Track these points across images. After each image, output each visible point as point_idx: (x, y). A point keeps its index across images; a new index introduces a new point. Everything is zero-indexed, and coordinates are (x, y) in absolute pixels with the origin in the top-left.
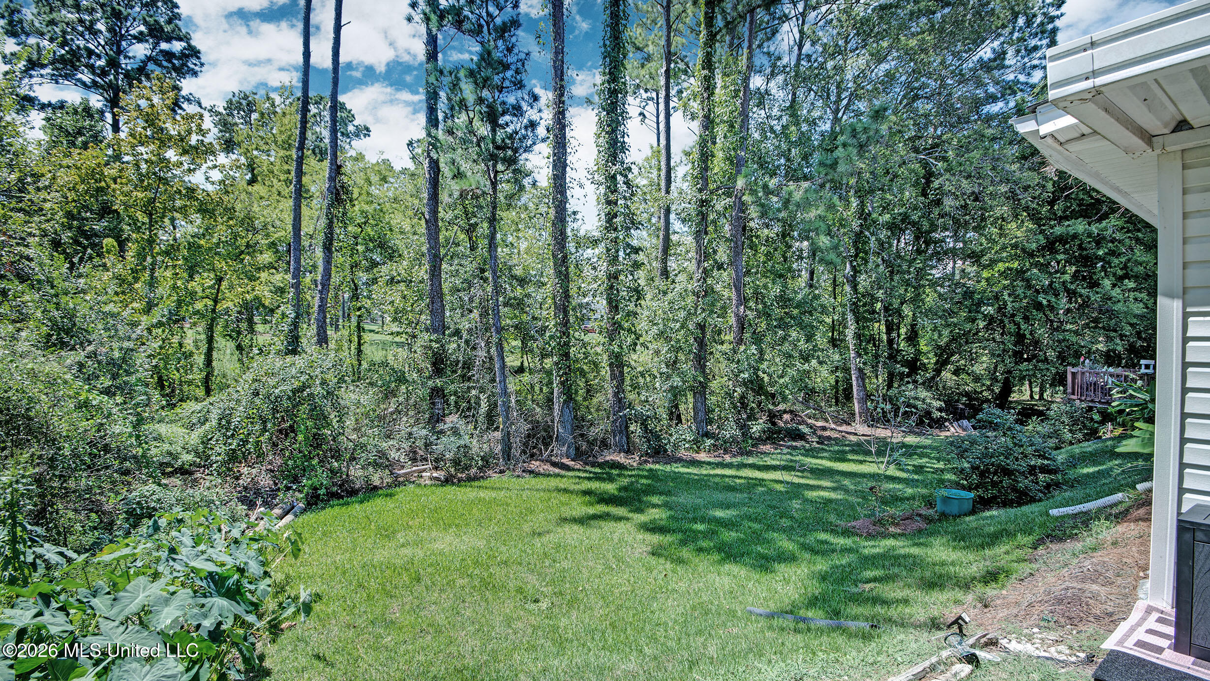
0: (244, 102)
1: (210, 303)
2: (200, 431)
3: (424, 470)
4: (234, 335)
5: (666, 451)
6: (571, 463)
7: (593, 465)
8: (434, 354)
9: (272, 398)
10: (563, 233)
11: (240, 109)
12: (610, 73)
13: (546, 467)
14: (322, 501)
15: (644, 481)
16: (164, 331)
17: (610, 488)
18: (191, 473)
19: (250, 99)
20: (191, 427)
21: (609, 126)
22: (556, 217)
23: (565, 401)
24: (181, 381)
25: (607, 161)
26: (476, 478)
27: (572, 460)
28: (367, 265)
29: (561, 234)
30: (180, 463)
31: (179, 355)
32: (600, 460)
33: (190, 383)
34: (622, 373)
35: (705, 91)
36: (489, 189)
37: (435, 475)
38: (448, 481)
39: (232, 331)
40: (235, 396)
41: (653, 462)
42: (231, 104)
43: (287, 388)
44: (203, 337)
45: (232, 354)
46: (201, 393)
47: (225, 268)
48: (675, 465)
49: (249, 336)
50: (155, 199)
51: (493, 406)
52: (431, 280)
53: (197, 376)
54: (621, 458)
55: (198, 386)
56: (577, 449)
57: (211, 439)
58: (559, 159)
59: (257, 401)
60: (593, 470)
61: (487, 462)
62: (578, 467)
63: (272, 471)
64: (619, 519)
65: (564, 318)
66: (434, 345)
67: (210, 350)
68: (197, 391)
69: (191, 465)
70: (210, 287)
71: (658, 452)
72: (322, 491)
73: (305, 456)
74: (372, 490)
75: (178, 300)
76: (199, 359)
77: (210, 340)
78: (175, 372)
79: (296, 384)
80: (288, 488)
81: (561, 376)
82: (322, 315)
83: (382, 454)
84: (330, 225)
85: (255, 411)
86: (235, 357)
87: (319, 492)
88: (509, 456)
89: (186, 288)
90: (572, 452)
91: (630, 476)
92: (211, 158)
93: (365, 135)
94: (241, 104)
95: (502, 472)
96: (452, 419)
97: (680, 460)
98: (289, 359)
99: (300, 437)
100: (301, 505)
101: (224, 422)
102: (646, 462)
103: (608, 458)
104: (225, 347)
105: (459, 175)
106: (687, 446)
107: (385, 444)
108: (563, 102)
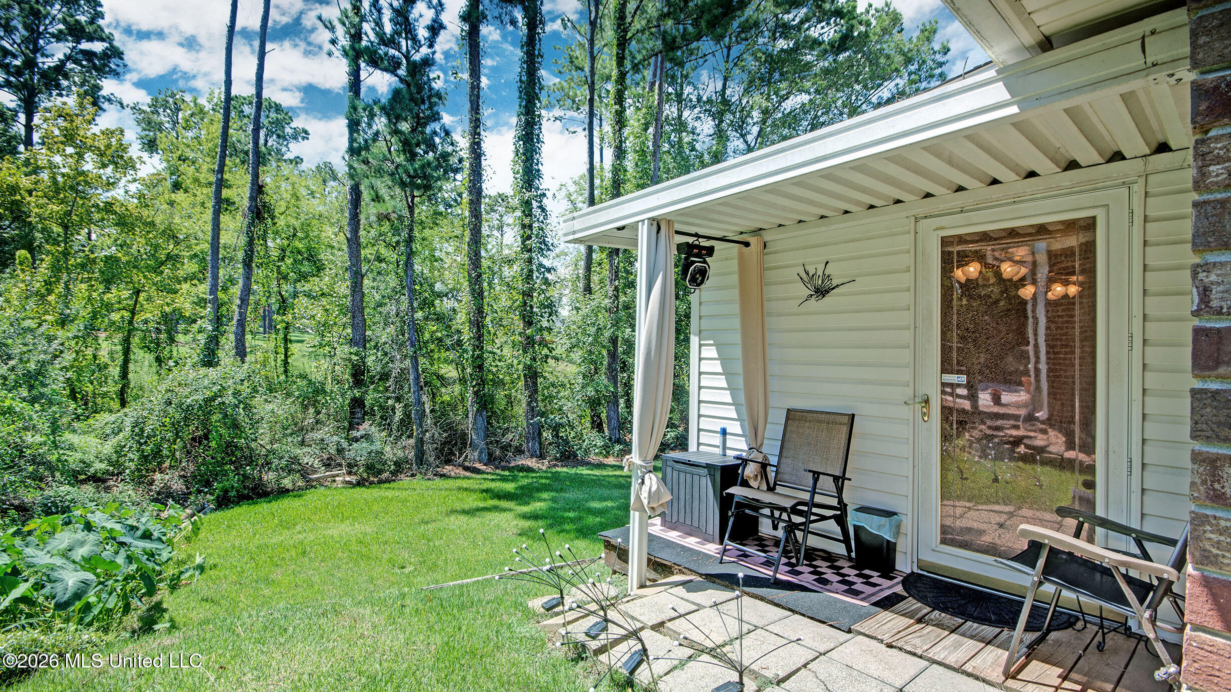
0: (171, 100)
1: (127, 314)
2: (113, 441)
3: (338, 475)
4: (153, 346)
5: (576, 456)
6: (483, 468)
7: (504, 469)
8: (354, 366)
9: (184, 407)
10: (477, 254)
11: (166, 107)
12: (526, 107)
13: (457, 471)
14: (232, 503)
15: (544, 481)
16: (77, 343)
17: (510, 487)
18: (104, 481)
19: (178, 97)
20: (106, 437)
21: (524, 154)
22: (471, 239)
23: (478, 409)
24: (95, 394)
25: (522, 187)
26: (388, 481)
27: (485, 465)
28: (295, 277)
29: (476, 255)
30: (92, 470)
31: (93, 367)
32: (512, 464)
33: (104, 395)
34: (535, 384)
35: (617, 124)
36: (406, 213)
37: (348, 479)
38: (360, 484)
39: (151, 342)
40: (149, 405)
41: (562, 466)
42: (156, 102)
43: (199, 397)
44: (119, 348)
45: (151, 366)
46: (116, 405)
47: (143, 281)
48: (581, 468)
49: (168, 348)
50: (71, 211)
51: (407, 415)
52: (353, 296)
53: (112, 388)
54: (532, 463)
55: (113, 399)
56: (490, 455)
57: (124, 446)
58: (474, 185)
59: (170, 410)
60: (503, 473)
61: (399, 467)
62: (489, 470)
63: (184, 476)
64: (505, 510)
65: (477, 333)
66: (354, 358)
67: (126, 362)
68: (112, 403)
69: (104, 473)
70: (126, 299)
71: (568, 456)
72: (233, 494)
73: (218, 462)
74: (283, 492)
75: (93, 312)
76: (115, 371)
77: (127, 351)
78: (89, 385)
79: (208, 394)
80: (199, 492)
81: (474, 387)
82: (240, 329)
83: (295, 460)
84: (251, 243)
85: (168, 420)
86: (154, 369)
87: (230, 494)
88: (421, 461)
89: (102, 299)
90: (485, 457)
91: (532, 477)
92: (131, 172)
93: (303, 138)
94: (167, 102)
95: (413, 475)
96: (366, 427)
97: (588, 464)
98: (203, 371)
99: (213, 444)
100: (212, 506)
101: (137, 430)
102: (555, 466)
103: (520, 463)
104: (142, 360)
105: (377, 198)
106: (597, 451)
107: (299, 451)
108: (479, 134)
